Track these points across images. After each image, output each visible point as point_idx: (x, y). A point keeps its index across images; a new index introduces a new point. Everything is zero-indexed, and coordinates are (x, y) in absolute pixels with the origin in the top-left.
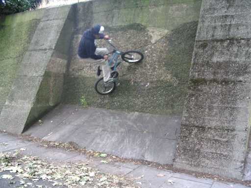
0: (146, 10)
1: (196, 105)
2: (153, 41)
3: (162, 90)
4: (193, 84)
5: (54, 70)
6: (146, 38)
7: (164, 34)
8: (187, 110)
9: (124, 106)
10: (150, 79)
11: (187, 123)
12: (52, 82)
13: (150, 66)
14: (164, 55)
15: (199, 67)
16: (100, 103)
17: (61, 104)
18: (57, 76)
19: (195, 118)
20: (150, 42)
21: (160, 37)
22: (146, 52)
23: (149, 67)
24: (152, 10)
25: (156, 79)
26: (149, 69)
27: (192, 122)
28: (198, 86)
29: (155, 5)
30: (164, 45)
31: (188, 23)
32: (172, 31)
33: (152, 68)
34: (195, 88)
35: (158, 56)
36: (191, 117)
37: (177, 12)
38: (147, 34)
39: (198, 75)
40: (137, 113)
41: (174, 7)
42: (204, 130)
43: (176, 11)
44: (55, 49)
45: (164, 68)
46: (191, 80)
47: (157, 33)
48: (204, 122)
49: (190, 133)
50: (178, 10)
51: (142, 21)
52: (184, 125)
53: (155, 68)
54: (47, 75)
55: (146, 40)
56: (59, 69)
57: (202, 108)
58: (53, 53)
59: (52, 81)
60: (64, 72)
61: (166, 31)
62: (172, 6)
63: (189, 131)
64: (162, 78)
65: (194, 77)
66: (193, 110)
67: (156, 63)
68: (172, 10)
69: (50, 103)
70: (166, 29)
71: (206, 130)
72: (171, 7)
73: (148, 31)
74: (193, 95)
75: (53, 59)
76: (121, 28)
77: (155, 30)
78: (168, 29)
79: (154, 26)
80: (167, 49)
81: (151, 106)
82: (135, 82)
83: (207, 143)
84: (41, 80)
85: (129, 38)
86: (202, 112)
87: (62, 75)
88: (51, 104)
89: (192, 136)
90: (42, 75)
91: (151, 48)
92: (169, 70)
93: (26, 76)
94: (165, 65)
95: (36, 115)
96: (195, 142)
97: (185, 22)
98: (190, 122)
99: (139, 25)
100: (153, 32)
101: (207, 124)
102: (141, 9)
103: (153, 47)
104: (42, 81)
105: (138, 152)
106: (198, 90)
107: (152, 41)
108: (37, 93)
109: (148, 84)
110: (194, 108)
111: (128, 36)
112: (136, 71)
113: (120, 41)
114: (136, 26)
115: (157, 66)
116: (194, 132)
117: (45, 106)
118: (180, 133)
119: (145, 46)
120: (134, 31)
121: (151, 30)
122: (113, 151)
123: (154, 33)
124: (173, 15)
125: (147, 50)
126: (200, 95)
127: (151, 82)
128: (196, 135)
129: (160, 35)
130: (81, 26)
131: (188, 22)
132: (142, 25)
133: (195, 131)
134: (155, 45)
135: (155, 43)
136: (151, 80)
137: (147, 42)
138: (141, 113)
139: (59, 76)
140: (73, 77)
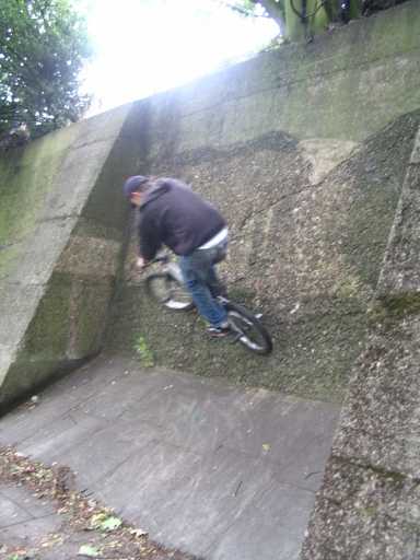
0: (299, 91)
1: (385, 389)
2: (314, 178)
3: (333, 327)
4: (384, 312)
5: (82, 269)
6: (297, 172)
7: (342, 154)
8: (355, 406)
9: (234, 370)
10: (302, 291)
11: (349, 451)
12: (75, 299)
13: (304, 252)
14: (342, 219)
15: (412, 252)
16: (182, 356)
17: (101, 355)
18: (89, 282)
19: (376, 436)
20: (307, 181)
21: (332, 165)
22: (296, 210)
23: (301, 256)
24: (314, 90)
25: (318, 292)
26: (302, 262)
27: (365, 452)
28: (401, 318)
29: (323, 75)
30: (344, 185)
31: (411, 114)
32: (366, 142)
33: (310, 257)
34: (389, 327)
35: (327, 221)
36: (365, 433)
37: (381, 86)
38: (300, 160)
39: (406, 278)
40: (263, 392)
41: (373, 72)
42: (401, 486)
43: (378, 81)
44: (83, 215)
45: (341, 258)
46: (382, 298)
47: (325, 153)
48: (402, 456)
49: (352, 493)
50: (384, 79)
51: (288, 124)
52: (339, 460)
53: (317, 258)
54: (59, 280)
55: (297, 178)
56: (96, 265)
57: (402, 402)
58: (78, 225)
59: (76, 295)
60: (114, 273)
61: (350, 145)
62: (367, 69)
63: (350, 481)
64: (335, 288)
65: (390, 287)
66: (374, 404)
67: (321, 243)
68: (368, 82)
69: (67, 353)
70: (348, 139)
71: (407, 488)
72: (364, 73)
73: (303, 149)
74: (380, 352)
75: (76, 239)
76: (240, 149)
77: (320, 145)
78: (354, 140)
79: (320, 136)
80: (351, 199)
81: (303, 372)
82: (264, 301)
83: (406, 541)
84: (42, 293)
85: (258, 173)
86: (403, 416)
87: (106, 281)
88: (72, 355)
89: (357, 504)
90: (46, 280)
91: (308, 198)
92: (353, 263)
93: (18, 283)
94: (344, 248)
95: (25, 383)
96: (366, 529)
97: (401, 111)
98: (356, 450)
99: (281, 135)
100: (315, 152)
101: (411, 464)
102: (289, 89)
103: (314, 196)
104: (44, 297)
105: (205, 530)
106: (400, 335)
107: (310, 178)
108: (29, 327)
109: (297, 307)
110: (378, 398)
111: (255, 168)
112: (267, 267)
113: (233, 185)
114: (273, 141)
115: (321, 253)
116: (365, 488)
117: (51, 358)
118: (323, 488)
119: (295, 193)
120: (270, 152)
121: (311, 147)
122: (145, 513)
123: (317, 156)
124: (368, 94)
125: (298, 204)
126: (402, 351)
127: (306, 301)
128: (370, 505)
129: (333, 159)
130: (156, 153)
131: (410, 110)
132: (289, 136)
133: (371, 484)
134: (320, 188)
135: (320, 184)
136: (305, 294)
137: (299, 183)
138: (274, 393)
139: (95, 284)
140: (130, 284)
